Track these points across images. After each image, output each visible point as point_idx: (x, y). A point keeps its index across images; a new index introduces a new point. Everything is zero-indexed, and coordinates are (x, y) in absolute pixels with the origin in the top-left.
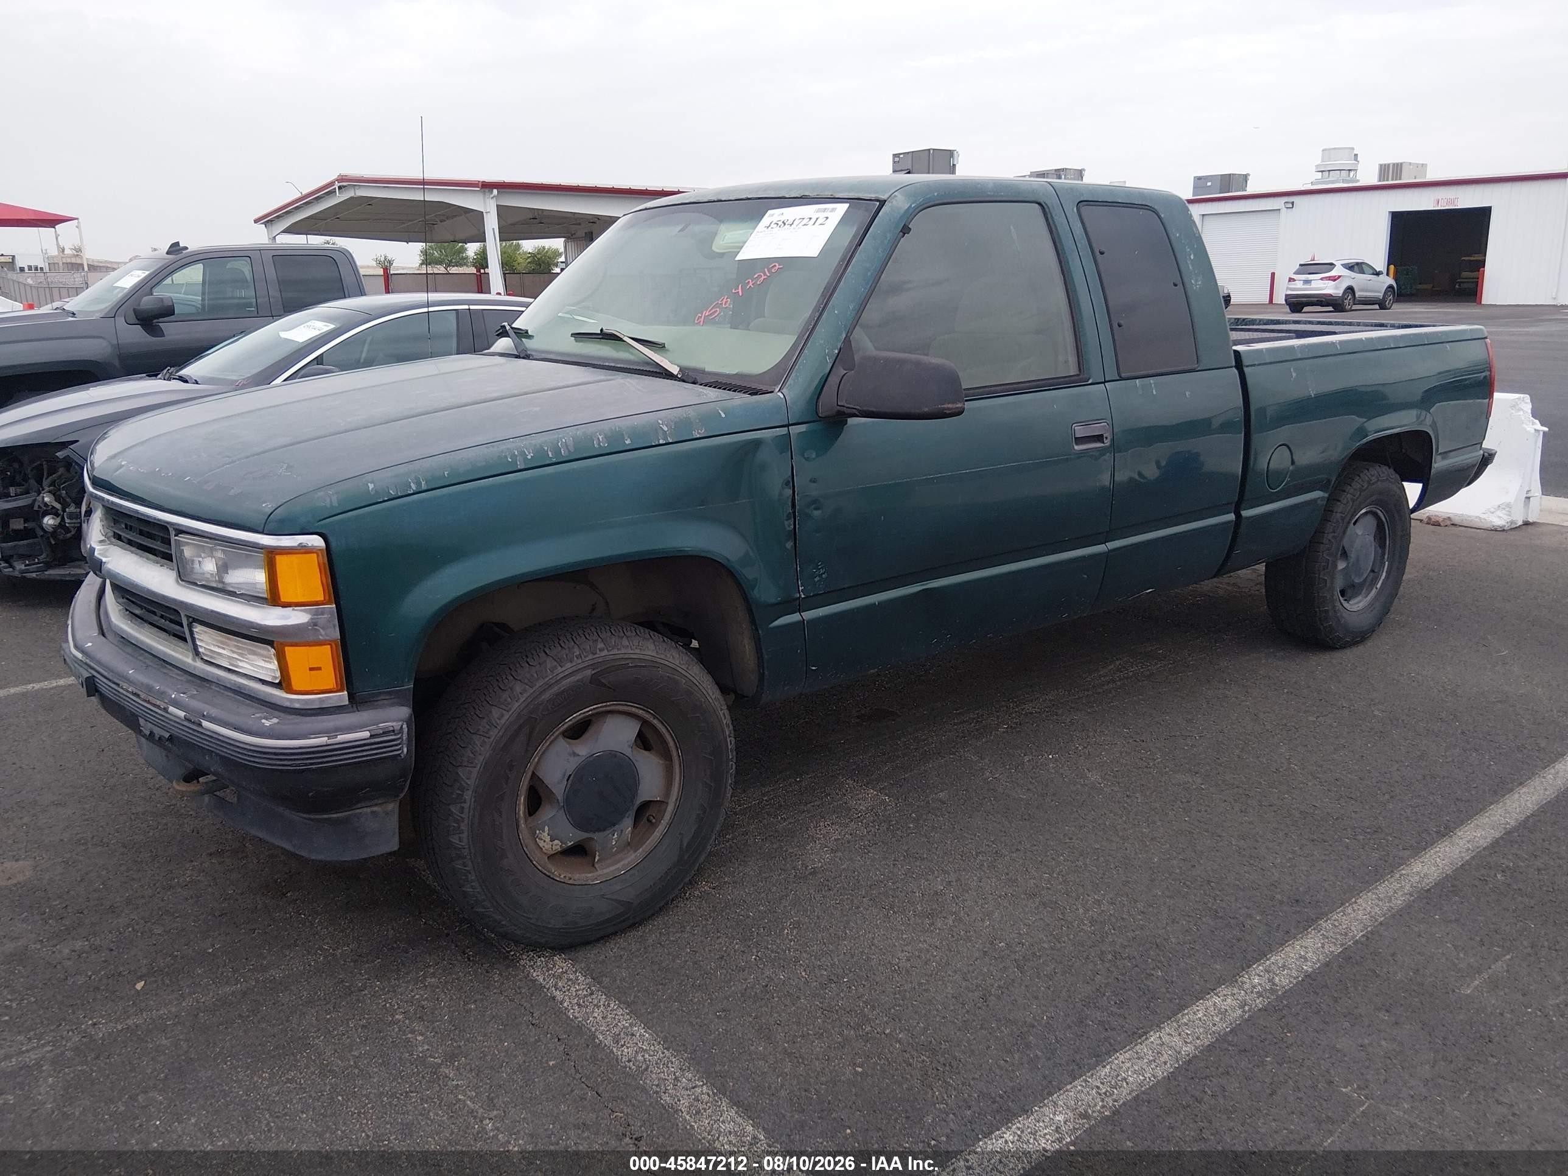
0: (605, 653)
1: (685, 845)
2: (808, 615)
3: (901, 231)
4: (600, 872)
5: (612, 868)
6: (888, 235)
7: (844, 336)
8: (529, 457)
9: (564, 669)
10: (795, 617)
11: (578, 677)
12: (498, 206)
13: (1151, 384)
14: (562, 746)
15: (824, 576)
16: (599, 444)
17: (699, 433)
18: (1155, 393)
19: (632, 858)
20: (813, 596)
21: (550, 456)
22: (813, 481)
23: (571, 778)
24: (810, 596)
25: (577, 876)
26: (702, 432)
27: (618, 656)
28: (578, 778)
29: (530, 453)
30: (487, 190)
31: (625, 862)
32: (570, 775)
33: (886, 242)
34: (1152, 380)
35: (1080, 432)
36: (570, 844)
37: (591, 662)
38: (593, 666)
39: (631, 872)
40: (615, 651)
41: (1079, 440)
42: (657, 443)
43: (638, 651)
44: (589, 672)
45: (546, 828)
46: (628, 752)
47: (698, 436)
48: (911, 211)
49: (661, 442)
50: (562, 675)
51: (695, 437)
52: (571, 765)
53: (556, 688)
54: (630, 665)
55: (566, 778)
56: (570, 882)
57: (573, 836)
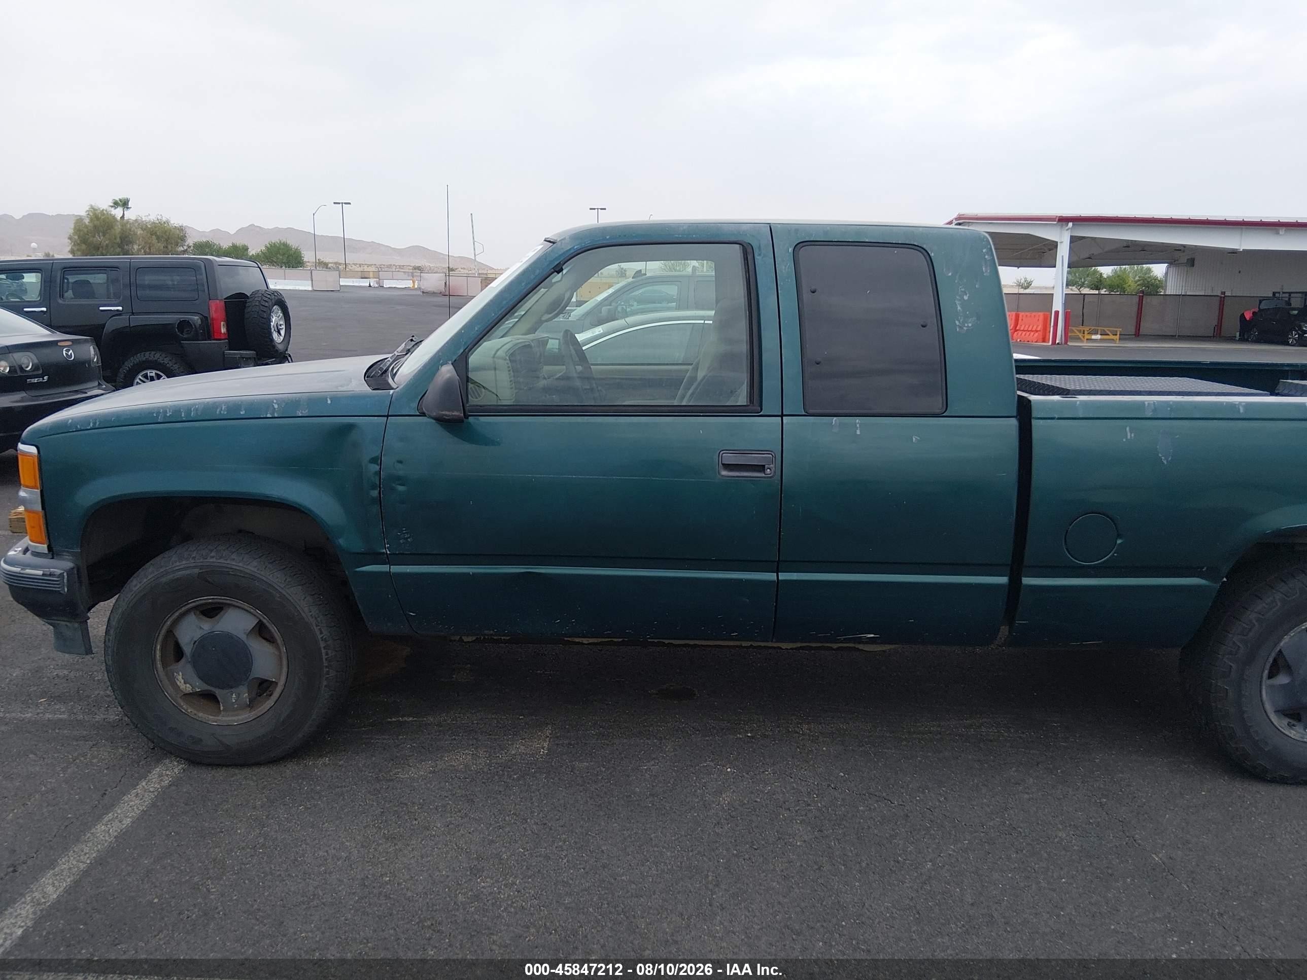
0: (214, 560)
1: (282, 720)
2: (395, 569)
3: (553, 268)
4: (219, 718)
5: (230, 718)
6: (538, 272)
7: (462, 350)
8: (168, 415)
9: (181, 564)
10: (384, 568)
11: (188, 572)
12: (1071, 237)
13: (856, 424)
14: (192, 619)
15: (409, 540)
16: (220, 412)
17: (301, 413)
18: (858, 432)
19: (246, 716)
20: (398, 554)
21: (183, 416)
22: (400, 462)
23: (196, 644)
24: (396, 554)
25: (201, 714)
26: (305, 413)
27: (224, 565)
28: (202, 644)
29: (170, 412)
30: (1064, 223)
31: (240, 717)
32: (196, 641)
33: (532, 277)
34: (858, 420)
35: (729, 459)
36: (198, 690)
37: (200, 564)
38: (201, 567)
39: (241, 726)
40: (222, 561)
41: (727, 467)
42: (265, 416)
43: (240, 564)
44: (197, 571)
45: (181, 674)
46: (243, 637)
47: (300, 415)
48: (572, 251)
49: (269, 416)
50: (177, 568)
51: (298, 415)
52: (198, 635)
53: (171, 576)
54: (231, 573)
55: (193, 642)
56: (195, 717)
57: (200, 686)
